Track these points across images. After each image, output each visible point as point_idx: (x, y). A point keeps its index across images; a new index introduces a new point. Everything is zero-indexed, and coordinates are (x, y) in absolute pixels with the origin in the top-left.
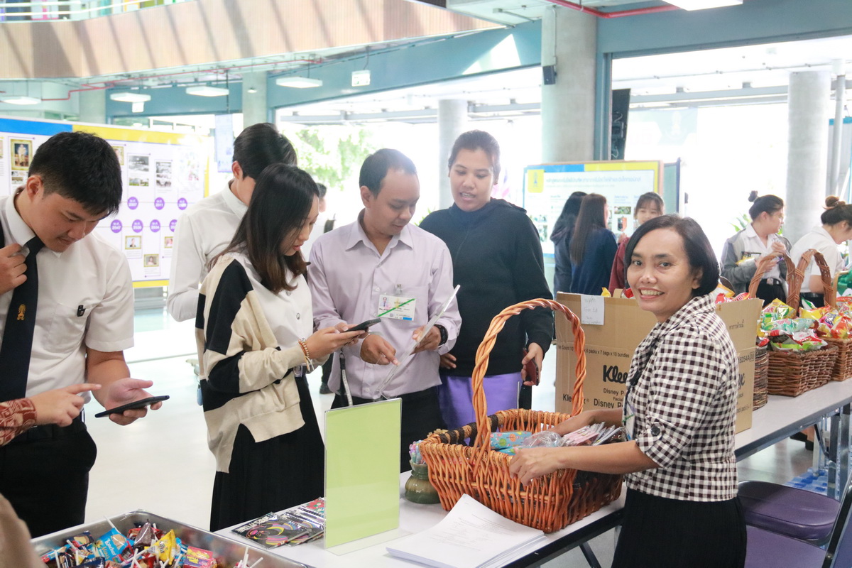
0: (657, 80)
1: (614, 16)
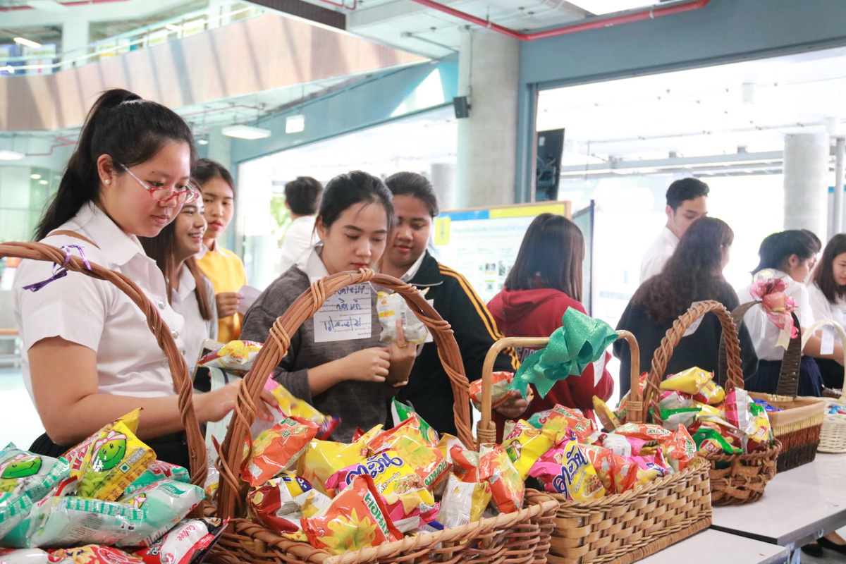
0: (642, 141)
1: (533, 38)
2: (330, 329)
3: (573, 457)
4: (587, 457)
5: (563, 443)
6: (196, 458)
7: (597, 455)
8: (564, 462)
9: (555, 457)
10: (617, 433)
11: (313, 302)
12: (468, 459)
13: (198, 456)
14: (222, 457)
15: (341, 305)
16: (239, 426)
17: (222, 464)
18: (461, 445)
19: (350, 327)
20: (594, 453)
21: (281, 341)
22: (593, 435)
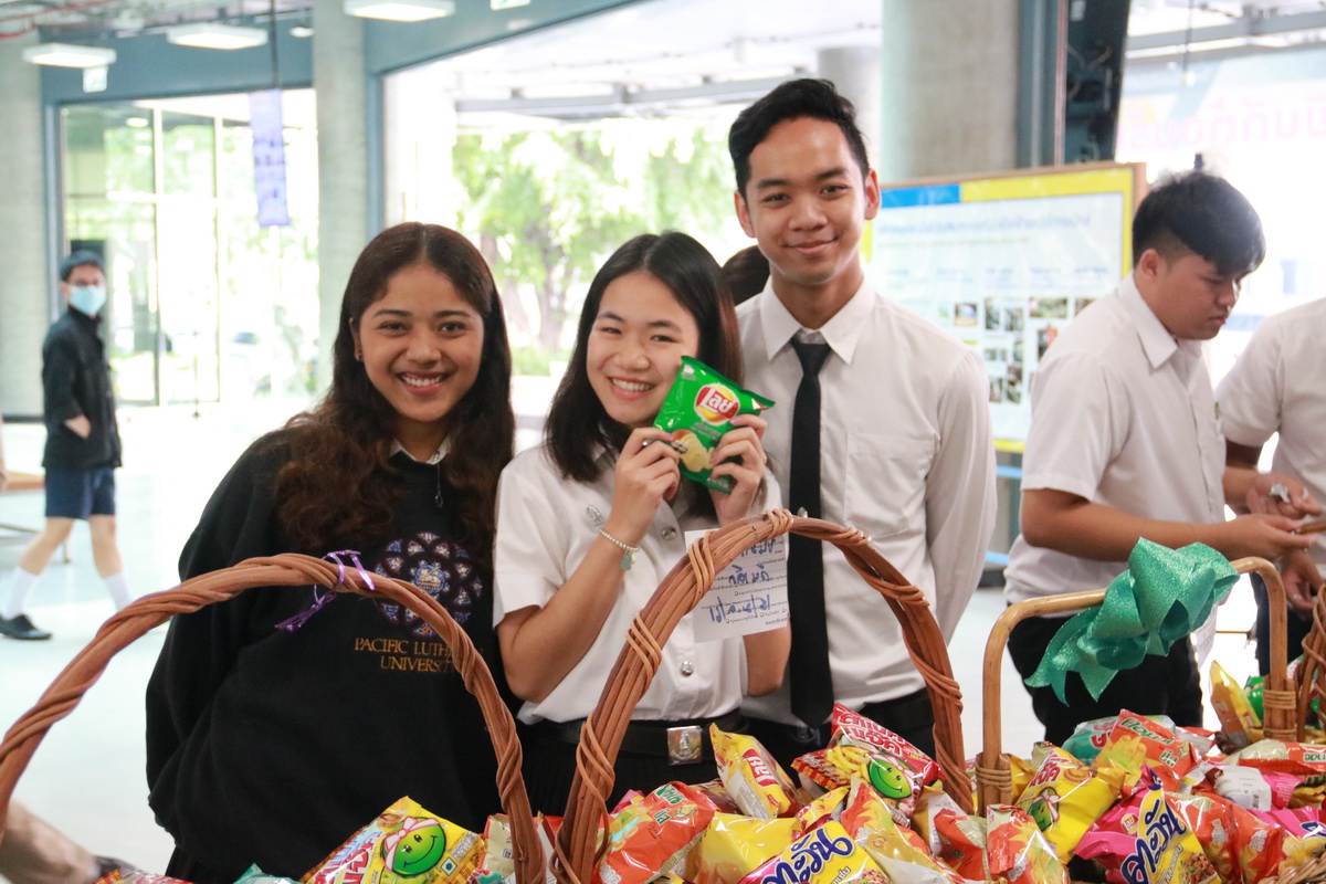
2: (719, 619)
3: (1156, 820)
4: (1184, 819)
5: (1138, 795)
6: (527, 861)
7: (1204, 813)
8: (1141, 831)
9: (1123, 821)
10: (1243, 763)
11: (695, 582)
12: (967, 835)
13: (531, 856)
14: (561, 853)
15: (736, 575)
16: (586, 800)
17: (560, 865)
18: (954, 806)
19: (753, 613)
20: (1198, 811)
21: (648, 654)
22: (1196, 770)
